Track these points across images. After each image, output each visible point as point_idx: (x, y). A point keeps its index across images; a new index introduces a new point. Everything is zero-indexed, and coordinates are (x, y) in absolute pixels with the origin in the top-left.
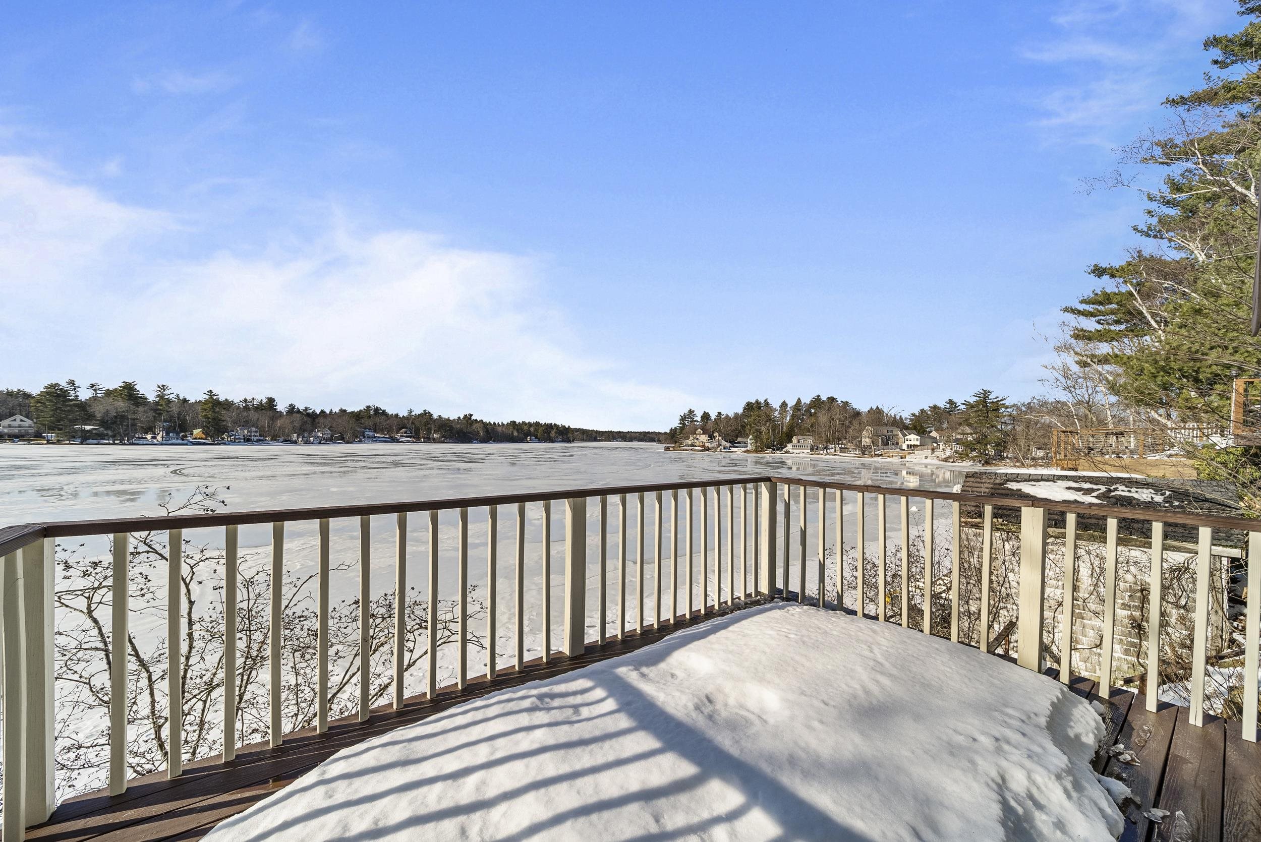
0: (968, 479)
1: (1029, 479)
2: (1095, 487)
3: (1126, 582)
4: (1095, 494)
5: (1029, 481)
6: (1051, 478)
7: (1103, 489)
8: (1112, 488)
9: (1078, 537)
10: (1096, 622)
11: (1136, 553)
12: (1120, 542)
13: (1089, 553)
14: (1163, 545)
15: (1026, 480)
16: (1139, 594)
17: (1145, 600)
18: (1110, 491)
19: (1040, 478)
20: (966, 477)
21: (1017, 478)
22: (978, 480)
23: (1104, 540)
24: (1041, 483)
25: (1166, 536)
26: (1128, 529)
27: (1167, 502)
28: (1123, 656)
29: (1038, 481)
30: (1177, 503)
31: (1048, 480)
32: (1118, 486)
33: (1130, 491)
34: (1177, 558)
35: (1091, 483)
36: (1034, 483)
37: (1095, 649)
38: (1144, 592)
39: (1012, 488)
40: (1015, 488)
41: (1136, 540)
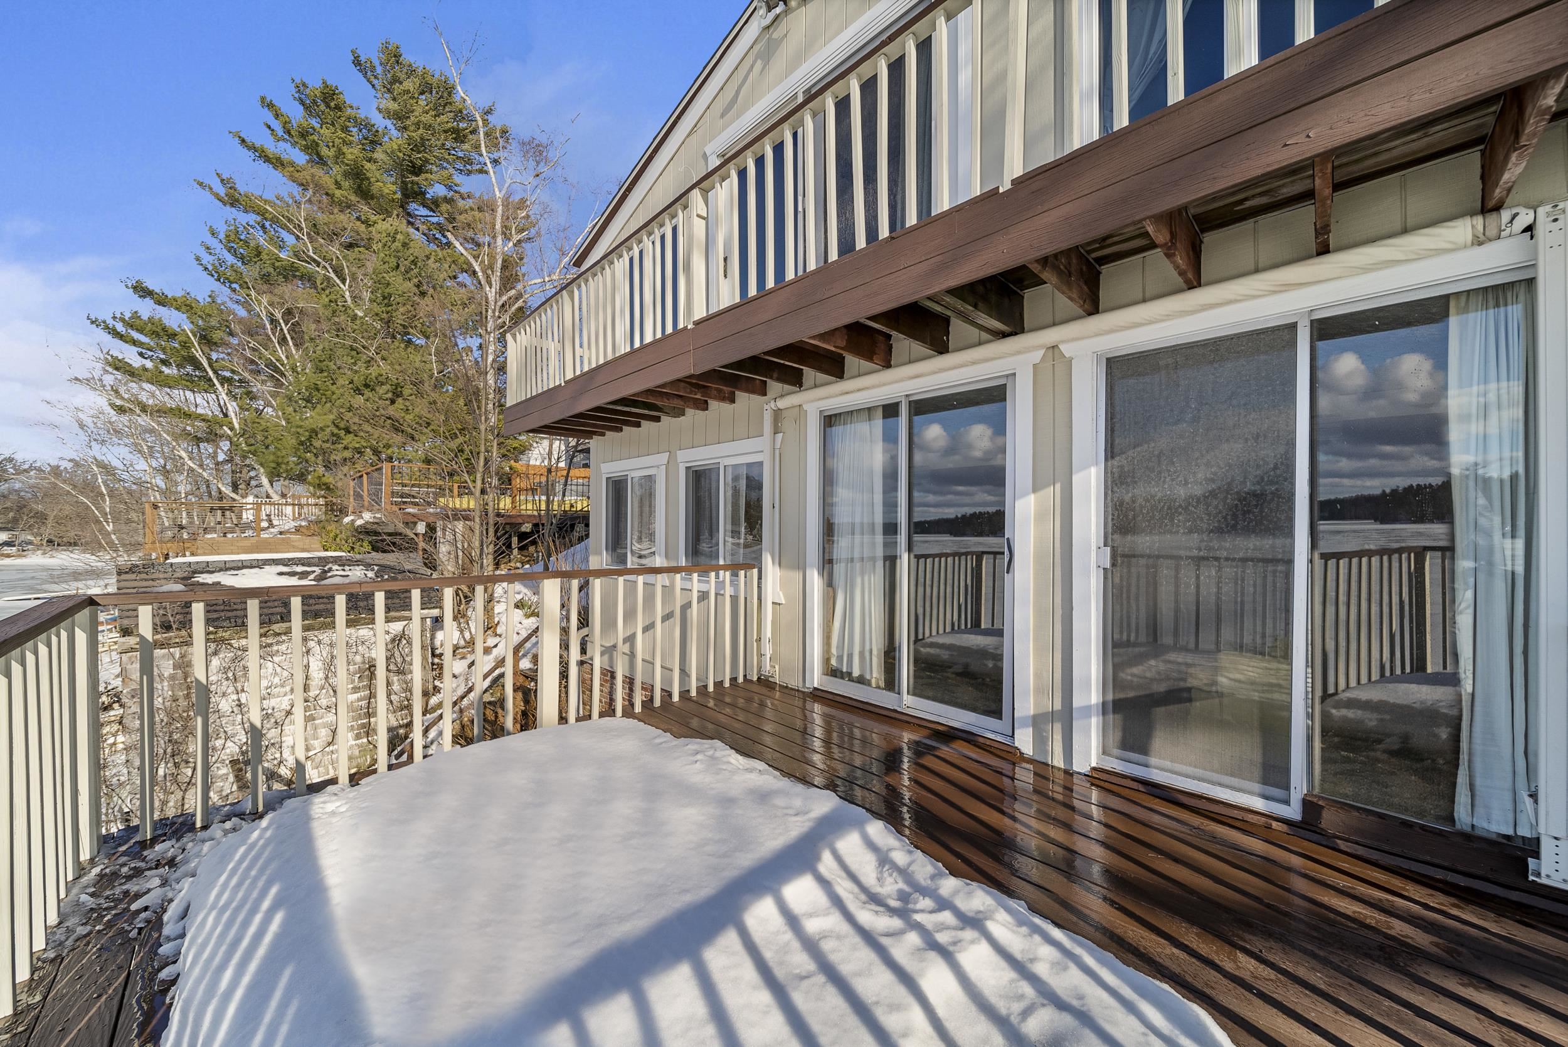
0: (124, 577)
1: (225, 568)
2: (309, 569)
3: (355, 664)
4: (312, 577)
5: (227, 569)
6: (254, 563)
7: (318, 570)
8: (326, 568)
9: (306, 629)
10: (330, 718)
11: (364, 632)
12: (350, 623)
13: (319, 642)
14: (386, 617)
15: (221, 570)
16: (367, 673)
17: (372, 676)
18: (325, 572)
19: (240, 564)
20: (119, 573)
21: (208, 569)
22: (144, 576)
23: (332, 626)
24: (244, 571)
25: (388, 609)
26: (356, 608)
27: (377, 577)
28: (354, 743)
29: (239, 568)
30: (386, 577)
31: (251, 567)
32: (330, 565)
33: (344, 570)
34: (397, 627)
35: (303, 565)
36: (236, 572)
37: (327, 749)
38: (372, 667)
39: (205, 581)
40: (210, 581)
41: (365, 619)
